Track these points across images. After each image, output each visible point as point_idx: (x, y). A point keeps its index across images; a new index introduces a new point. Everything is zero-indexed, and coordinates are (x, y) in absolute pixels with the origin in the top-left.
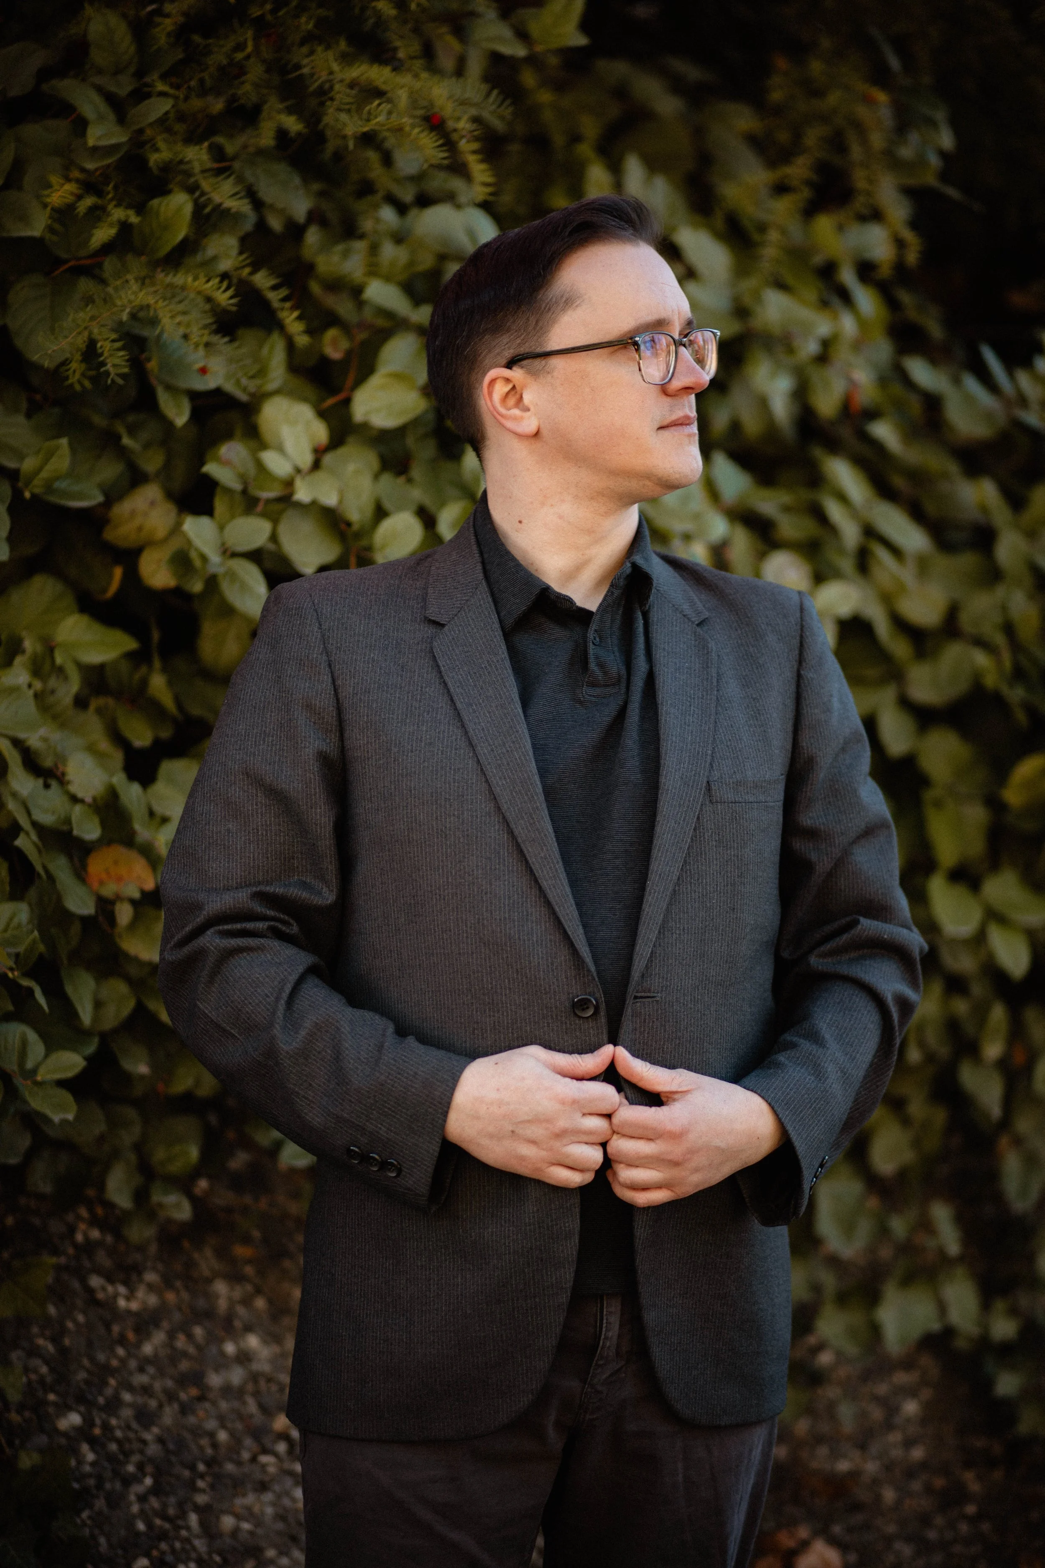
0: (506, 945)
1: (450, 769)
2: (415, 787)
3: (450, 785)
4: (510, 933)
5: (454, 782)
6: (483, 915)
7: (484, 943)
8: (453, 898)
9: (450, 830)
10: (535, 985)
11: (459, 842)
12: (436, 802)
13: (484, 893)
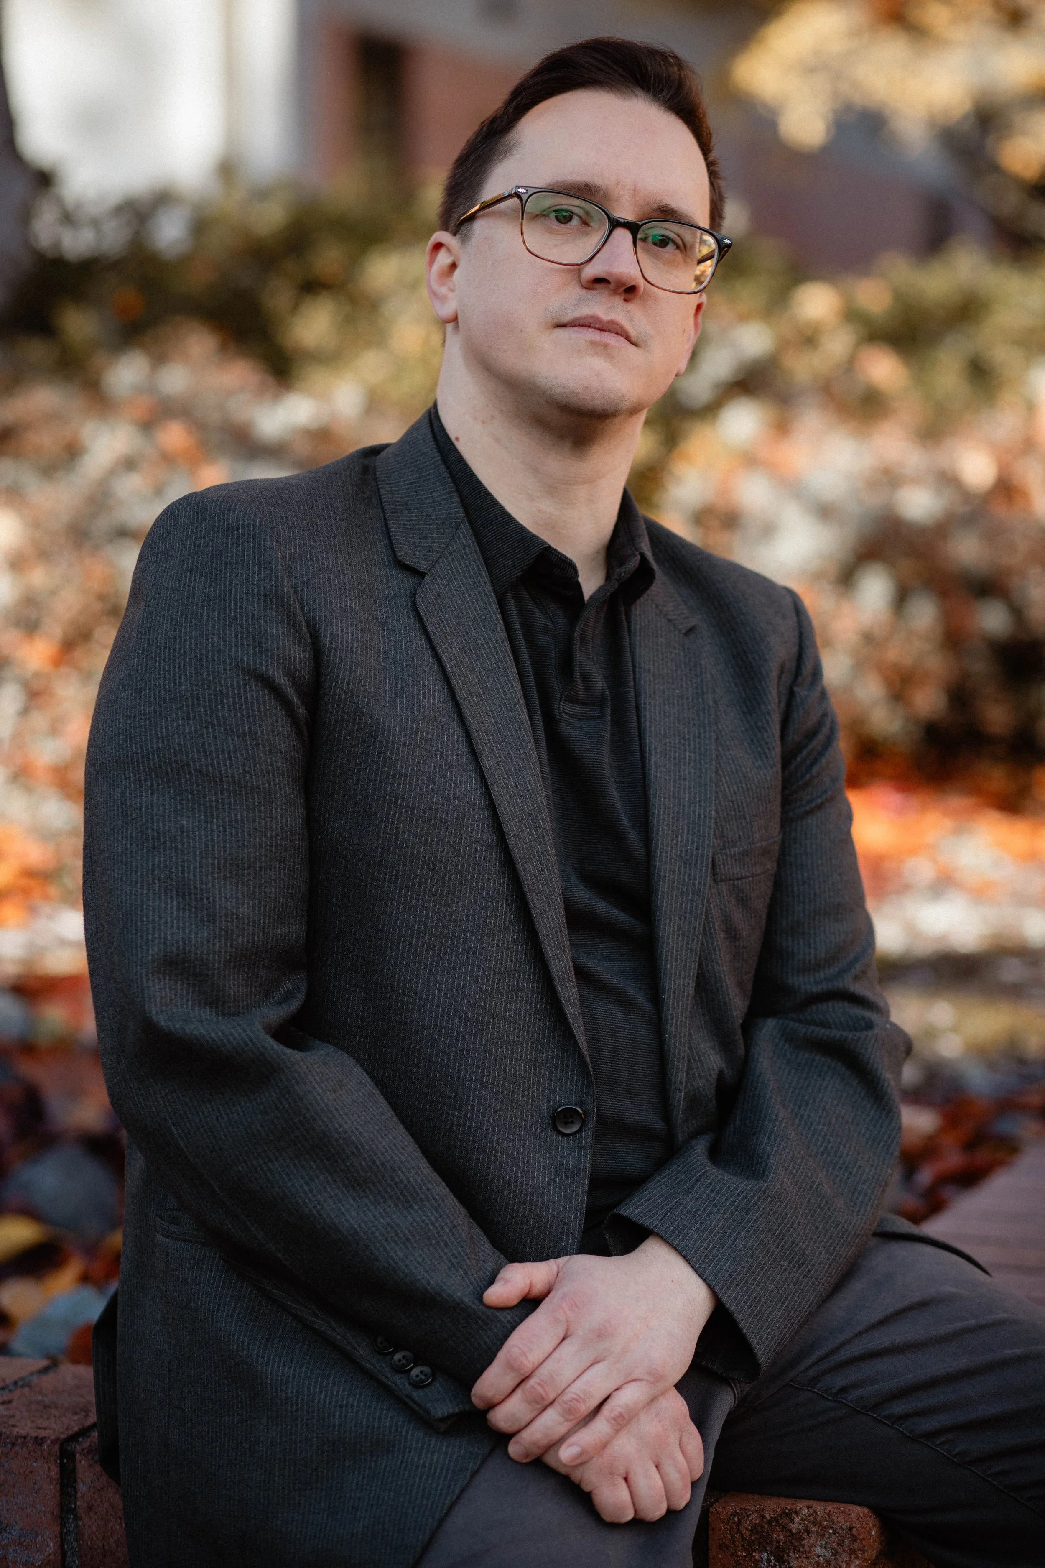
0: (488, 1025)
1: (451, 779)
2: (403, 795)
3: (449, 801)
4: (495, 1011)
5: (455, 799)
6: (465, 980)
7: (460, 1018)
8: (428, 950)
9: (441, 862)
10: (514, 1083)
11: (450, 879)
12: (429, 820)
13: (471, 951)
